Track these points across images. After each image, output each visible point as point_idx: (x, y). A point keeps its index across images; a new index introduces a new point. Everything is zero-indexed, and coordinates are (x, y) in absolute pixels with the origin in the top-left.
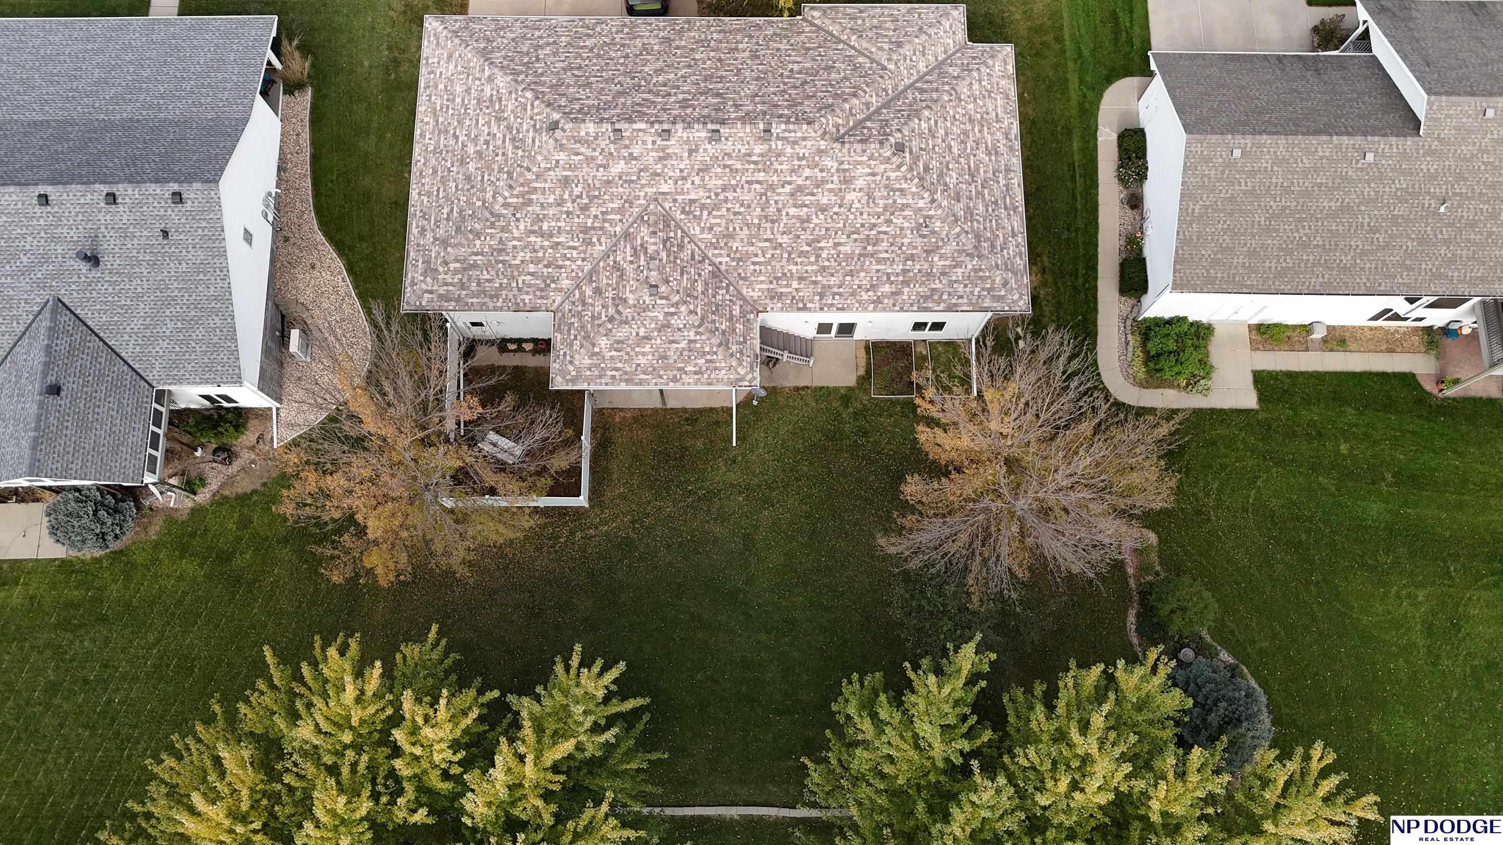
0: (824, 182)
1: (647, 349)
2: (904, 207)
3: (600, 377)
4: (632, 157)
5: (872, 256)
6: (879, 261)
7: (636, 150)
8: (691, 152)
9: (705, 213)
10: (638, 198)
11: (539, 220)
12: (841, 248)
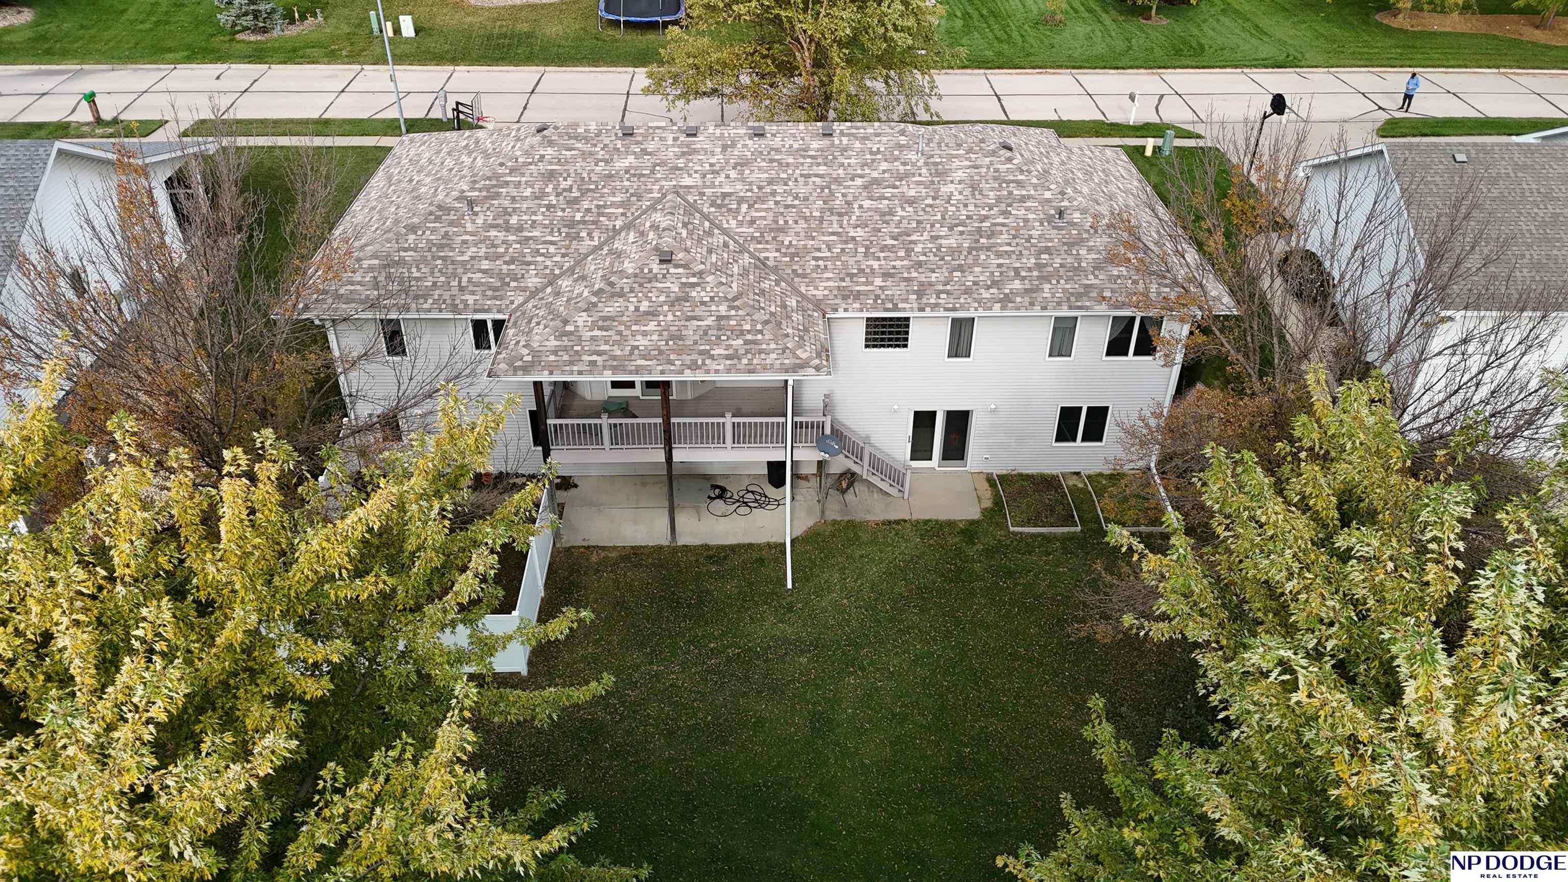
0: (907, 175)
1: (652, 326)
2: (1023, 199)
3: (571, 363)
4: (644, 152)
5: (988, 249)
6: (999, 255)
7: (651, 147)
8: (725, 148)
9: (744, 207)
10: (651, 191)
11: (506, 212)
12: (943, 242)
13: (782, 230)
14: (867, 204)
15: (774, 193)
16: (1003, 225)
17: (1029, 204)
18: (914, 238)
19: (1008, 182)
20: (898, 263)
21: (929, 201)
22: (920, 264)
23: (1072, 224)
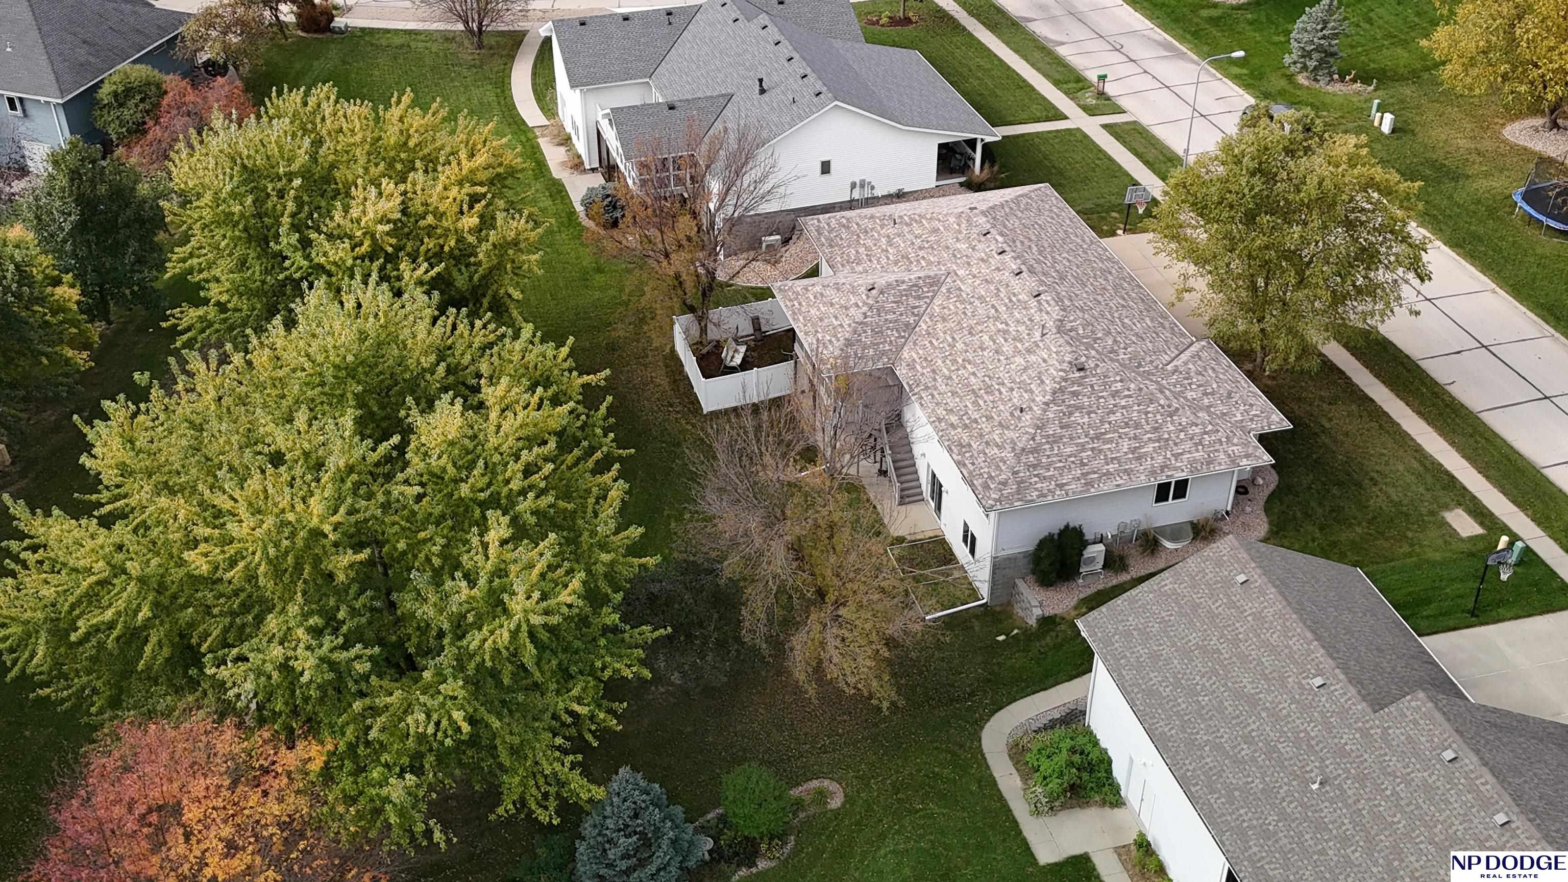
0: (1020, 340)
2: (1029, 391)
4: (973, 247)
5: (977, 396)
6: (974, 402)
7: (980, 246)
8: (997, 269)
9: (955, 299)
10: (945, 265)
13: (944, 320)
14: (986, 338)
15: (971, 303)
16: (1001, 393)
17: (1025, 395)
18: (968, 366)
19: (1039, 378)
20: (945, 370)
21: (1002, 358)
22: (950, 378)
23: (1019, 418)
